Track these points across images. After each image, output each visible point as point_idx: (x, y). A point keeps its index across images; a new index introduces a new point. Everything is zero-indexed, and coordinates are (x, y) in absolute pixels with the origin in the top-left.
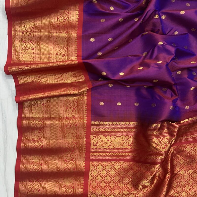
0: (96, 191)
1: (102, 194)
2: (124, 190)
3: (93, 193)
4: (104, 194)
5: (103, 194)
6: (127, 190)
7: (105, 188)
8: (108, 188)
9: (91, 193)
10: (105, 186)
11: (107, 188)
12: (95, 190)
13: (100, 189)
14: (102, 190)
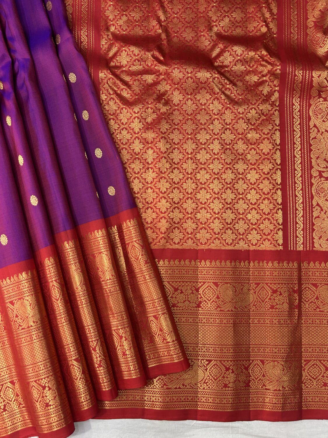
0: (163, 230)
1: (169, 217)
2: (159, 168)
3: (167, 237)
4: (169, 213)
5: (169, 215)
6: (160, 161)
7: (158, 211)
8: (156, 204)
9: (167, 242)
10: (154, 212)
11: (156, 207)
12: (161, 233)
13: (160, 222)
14: (161, 218)
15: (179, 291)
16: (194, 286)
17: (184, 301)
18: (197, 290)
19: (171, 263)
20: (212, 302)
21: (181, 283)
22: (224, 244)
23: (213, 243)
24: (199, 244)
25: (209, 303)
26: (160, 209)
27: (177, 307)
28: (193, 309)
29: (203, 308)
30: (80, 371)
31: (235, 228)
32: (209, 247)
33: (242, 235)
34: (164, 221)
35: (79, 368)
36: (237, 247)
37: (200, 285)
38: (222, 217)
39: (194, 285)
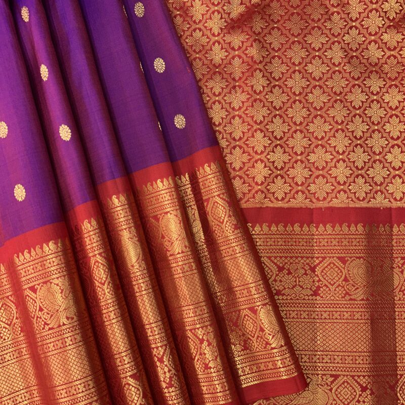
0: (259, 179)
1: (268, 159)
2: (252, 87)
3: (265, 190)
4: (268, 154)
5: (269, 157)
7: (250, 150)
8: (247, 140)
9: (265, 198)
10: (244, 152)
11: (247, 145)
12: (257, 184)
14: (256, 162)
15: (285, 272)
16: (307, 264)
17: (294, 287)
18: (313, 270)
19: (272, 228)
20: (337, 287)
21: (289, 259)
22: (354, 199)
23: (336, 197)
24: (314, 200)
25: (332, 288)
26: (253, 148)
27: (284, 294)
28: (307, 298)
29: (322, 297)
30: (139, 394)
31: (368, 175)
32: (331, 205)
33: (380, 185)
34: (260, 166)
35: (138, 390)
36: (373, 204)
37: (317, 261)
38: (349, 159)
39: (308, 261)
